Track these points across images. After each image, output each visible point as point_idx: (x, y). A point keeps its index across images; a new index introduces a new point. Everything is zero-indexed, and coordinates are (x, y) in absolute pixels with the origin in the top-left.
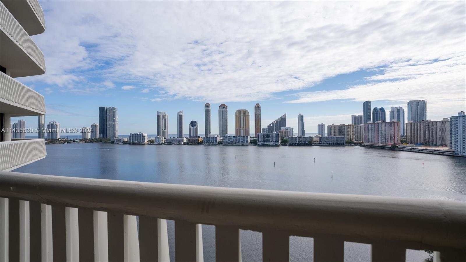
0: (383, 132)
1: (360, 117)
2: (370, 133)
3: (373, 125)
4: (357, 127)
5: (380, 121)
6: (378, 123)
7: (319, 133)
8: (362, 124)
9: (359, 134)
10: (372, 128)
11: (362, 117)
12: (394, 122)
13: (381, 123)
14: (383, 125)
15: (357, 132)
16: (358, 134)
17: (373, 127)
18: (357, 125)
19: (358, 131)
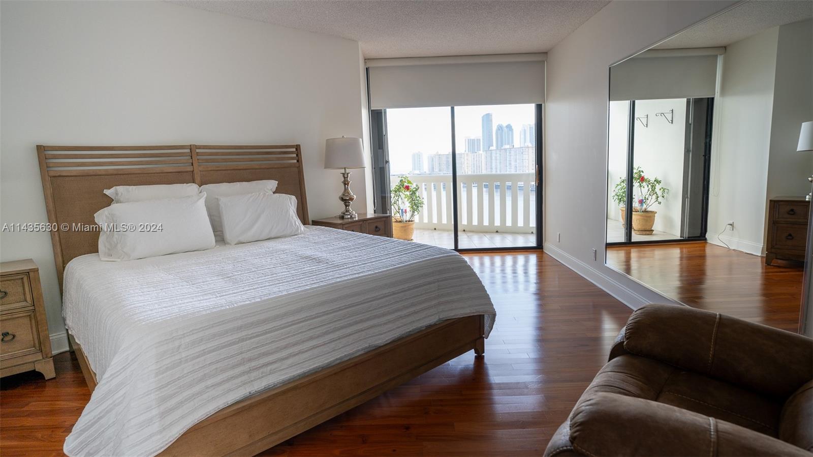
0: (513, 163)
1: (477, 140)
2: (494, 165)
3: (498, 152)
4: (474, 156)
5: (507, 147)
6: (505, 149)
7: (414, 169)
8: (480, 150)
9: (477, 167)
10: (496, 157)
11: (480, 140)
12: (528, 147)
13: (511, 149)
14: (513, 153)
15: (474, 164)
16: (475, 168)
17: (498, 155)
18: (473, 153)
19: (475, 162)
